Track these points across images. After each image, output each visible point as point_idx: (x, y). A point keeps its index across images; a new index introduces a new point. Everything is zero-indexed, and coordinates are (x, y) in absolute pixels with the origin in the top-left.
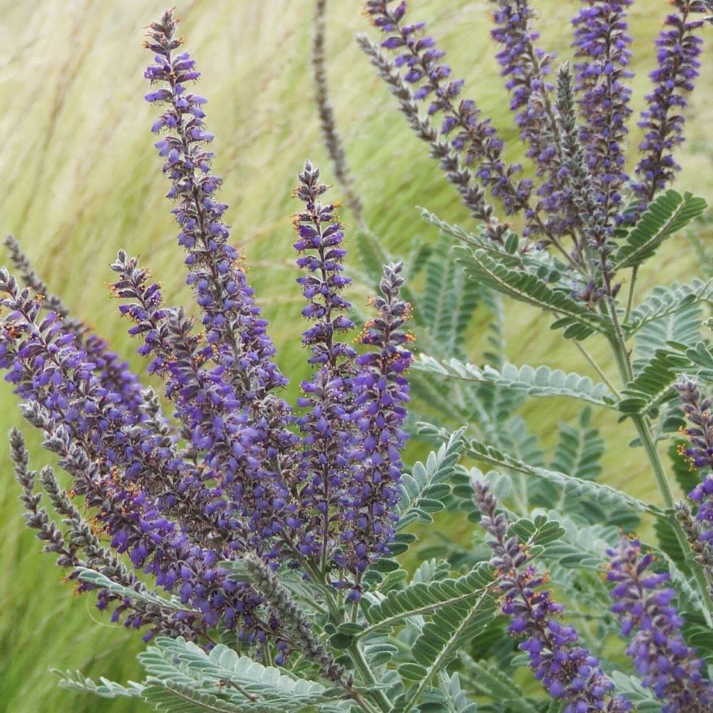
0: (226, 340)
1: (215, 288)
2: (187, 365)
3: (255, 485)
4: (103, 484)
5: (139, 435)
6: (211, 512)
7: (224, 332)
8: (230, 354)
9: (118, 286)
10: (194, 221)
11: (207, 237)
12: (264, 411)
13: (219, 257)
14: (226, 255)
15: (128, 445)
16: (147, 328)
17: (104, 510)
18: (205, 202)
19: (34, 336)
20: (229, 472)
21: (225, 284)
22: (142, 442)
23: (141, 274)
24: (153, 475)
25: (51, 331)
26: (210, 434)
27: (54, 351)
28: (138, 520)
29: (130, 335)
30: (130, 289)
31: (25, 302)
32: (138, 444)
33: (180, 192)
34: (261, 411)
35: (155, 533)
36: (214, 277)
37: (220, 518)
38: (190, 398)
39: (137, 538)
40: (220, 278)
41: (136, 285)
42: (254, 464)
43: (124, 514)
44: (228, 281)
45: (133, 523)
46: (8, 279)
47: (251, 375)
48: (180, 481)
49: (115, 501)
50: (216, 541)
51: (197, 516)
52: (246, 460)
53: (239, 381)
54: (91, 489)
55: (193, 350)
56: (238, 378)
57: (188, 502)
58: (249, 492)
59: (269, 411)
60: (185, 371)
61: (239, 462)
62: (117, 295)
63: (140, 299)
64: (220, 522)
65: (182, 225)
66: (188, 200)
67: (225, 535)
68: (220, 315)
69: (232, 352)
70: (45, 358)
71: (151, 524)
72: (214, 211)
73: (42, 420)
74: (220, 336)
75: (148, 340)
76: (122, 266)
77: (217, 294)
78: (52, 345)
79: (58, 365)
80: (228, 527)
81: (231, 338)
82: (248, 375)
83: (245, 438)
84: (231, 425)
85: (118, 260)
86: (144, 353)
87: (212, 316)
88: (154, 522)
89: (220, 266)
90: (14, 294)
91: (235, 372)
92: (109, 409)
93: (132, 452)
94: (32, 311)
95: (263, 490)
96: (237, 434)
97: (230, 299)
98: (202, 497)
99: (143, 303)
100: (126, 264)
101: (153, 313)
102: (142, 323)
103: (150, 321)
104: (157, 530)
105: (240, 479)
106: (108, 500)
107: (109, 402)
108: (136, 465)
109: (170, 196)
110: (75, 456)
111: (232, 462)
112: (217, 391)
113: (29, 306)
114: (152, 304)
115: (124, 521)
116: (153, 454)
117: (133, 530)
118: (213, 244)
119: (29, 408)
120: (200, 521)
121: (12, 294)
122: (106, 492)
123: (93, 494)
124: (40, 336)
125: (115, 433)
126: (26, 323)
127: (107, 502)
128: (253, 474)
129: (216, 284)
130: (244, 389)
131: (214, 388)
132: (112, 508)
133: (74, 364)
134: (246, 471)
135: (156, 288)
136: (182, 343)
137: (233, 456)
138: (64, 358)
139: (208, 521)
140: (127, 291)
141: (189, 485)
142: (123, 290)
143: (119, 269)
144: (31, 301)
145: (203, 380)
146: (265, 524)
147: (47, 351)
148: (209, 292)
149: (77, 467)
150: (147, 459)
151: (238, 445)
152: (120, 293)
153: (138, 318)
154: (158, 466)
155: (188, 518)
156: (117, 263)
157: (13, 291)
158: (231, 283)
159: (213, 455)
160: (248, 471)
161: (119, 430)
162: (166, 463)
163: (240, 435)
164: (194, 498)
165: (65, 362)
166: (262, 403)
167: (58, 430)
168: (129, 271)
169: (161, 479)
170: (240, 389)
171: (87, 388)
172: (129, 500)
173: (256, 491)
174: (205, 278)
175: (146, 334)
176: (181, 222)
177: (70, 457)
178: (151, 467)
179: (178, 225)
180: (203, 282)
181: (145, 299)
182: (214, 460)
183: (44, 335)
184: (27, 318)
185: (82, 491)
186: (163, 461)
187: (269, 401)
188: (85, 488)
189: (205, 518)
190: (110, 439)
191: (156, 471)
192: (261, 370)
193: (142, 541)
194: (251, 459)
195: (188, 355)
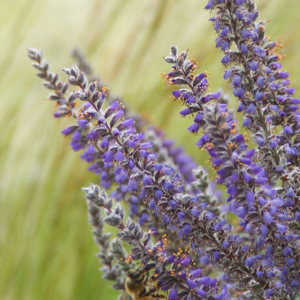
0: (258, 124)
1: (247, 82)
2: (223, 149)
3: (283, 246)
4: (155, 251)
5: (189, 201)
6: (251, 265)
7: (256, 118)
8: (261, 136)
9: (171, 75)
10: (228, 28)
11: (239, 41)
12: (292, 182)
13: (250, 56)
14: (255, 55)
15: (179, 211)
16: (196, 109)
17: (157, 272)
18: (237, 13)
19: (100, 122)
20: (260, 236)
21: (255, 79)
22: (192, 208)
23: (190, 65)
24: (201, 235)
25: (114, 117)
26: (244, 205)
27: (117, 135)
28: (186, 280)
29: (181, 116)
30: (181, 78)
31: (93, 94)
32: (188, 209)
33: (215, 4)
34: (289, 182)
35: (200, 289)
36: (246, 73)
37: (258, 269)
38: (226, 176)
39: (186, 293)
40: (252, 74)
41: (186, 74)
42: (281, 229)
43: (173, 275)
44: (258, 76)
45: (181, 281)
46: (79, 75)
47: (280, 152)
48: (224, 239)
49: (165, 264)
50: (255, 288)
51: (239, 268)
52: (275, 226)
53: (271, 158)
54: (145, 255)
55: (227, 138)
56: (269, 154)
57: (231, 256)
58: (279, 251)
59: (296, 182)
60: (222, 154)
61: (269, 227)
62: (171, 82)
63: (190, 86)
64: (258, 273)
65: (218, 32)
66: (222, 11)
67: (262, 283)
68: (252, 105)
69: (263, 134)
70: (109, 140)
71: (196, 282)
72: (244, 20)
73: (102, 201)
74: (253, 121)
75: (196, 121)
76: (174, 59)
77: (249, 87)
78: (114, 129)
79: (121, 145)
80: (265, 276)
81: (262, 122)
82: (278, 152)
83: (273, 208)
84: (261, 198)
85: (171, 53)
86: (193, 131)
87: (246, 105)
88: (199, 279)
89: (251, 64)
90: (83, 87)
91: (266, 150)
92: (163, 181)
93: (183, 217)
94: (98, 101)
95: (290, 250)
96: (266, 206)
97: (260, 91)
98: (243, 252)
99: (192, 88)
100: (177, 56)
101: (201, 97)
102: (192, 106)
103: (198, 104)
104: (202, 287)
105: (270, 241)
106: (160, 263)
107: (163, 174)
108: (187, 227)
109: (207, 7)
110: (131, 229)
111: (263, 228)
112: (249, 171)
113: (95, 97)
114: (199, 90)
115: (174, 279)
116: (201, 217)
117: (182, 287)
118: (245, 46)
119: (91, 192)
120: (241, 272)
121: (81, 87)
122: (157, 257)
123: (147, 259)
124: (105, 122)
125: (168, 200)
126: (94, 111)
127: (159, 265)
128: (281, 238)
129: (249, 79)
130: (274, 164)
131: (245, 169)
132: (164, 269)
133: (133, 145)
134: (276, 235)
135: (202, 76)
136: (218, 133)
137: (264, 224)
138: (126, 139)
139: (248, 272)
140: (178, 80)
141: (231, 242)
142: (176, 78)
143: (171, 61)
144: (97, 94)
145: (236, 163)
146: (293, 277)
147: (111, 134)
148: (242, 85)
149: (133, 237)
150: (196, 221)
151: (267, 214)
152: (173, 81)
153: (187, 102)
154: (205, 227)
155: (231, 270)
156: (170, 56)
157: (83, 84)
158: (260, 78)
159: (247, 222)
160: (277, 235)
161: (172, 199)
162: (212, 224)
163: (269, 205)
164: (236, 253)
165: (126, 143)
166: (290, 175)
167: (116, 207)
168: (180, 63)
169: (208, 238)
170: (271, 164)
171: (145, 163)
172: (177, 263)
173: (285, 251)
174: (238, 74)
175: (195, 114)
176: (217, 29)
177: (127, 230)
178: (199, 228)
179: (215, 31)
180: (237, 78)
181: (194, 85)
182: (248, 226)
183: (109, 120)
184: (94, 106)
185: (138, 257)
186: (210, 223)
187: (296, 174)
188: (140, 255)
189: (246, 269)
190: (165, 205)
191: (204, 231)
192: (288, 149)
193: (189, 296)
194: (279, 225)
195: (223, 142)
